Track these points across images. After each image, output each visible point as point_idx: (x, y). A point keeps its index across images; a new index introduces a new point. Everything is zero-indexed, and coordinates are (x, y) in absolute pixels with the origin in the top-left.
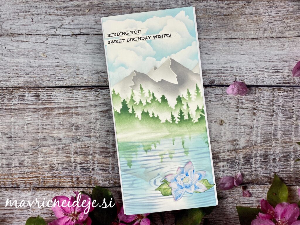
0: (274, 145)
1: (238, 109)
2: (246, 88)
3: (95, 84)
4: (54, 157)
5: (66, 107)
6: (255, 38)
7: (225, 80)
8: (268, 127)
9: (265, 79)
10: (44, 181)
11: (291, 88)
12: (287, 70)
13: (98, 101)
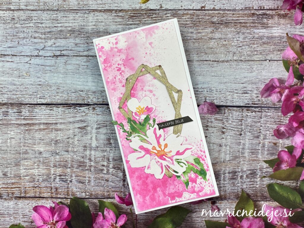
0: (242, 163)
1: (208, 128)
3: (74, 102)
4: (35, 170)
5: (47, 123)
6: (225, 60)
8: (236, 146)
9: (234, 100)
10: (26, 192)
11: (259, 108)
12: (255, 92)
13: (77, 118)
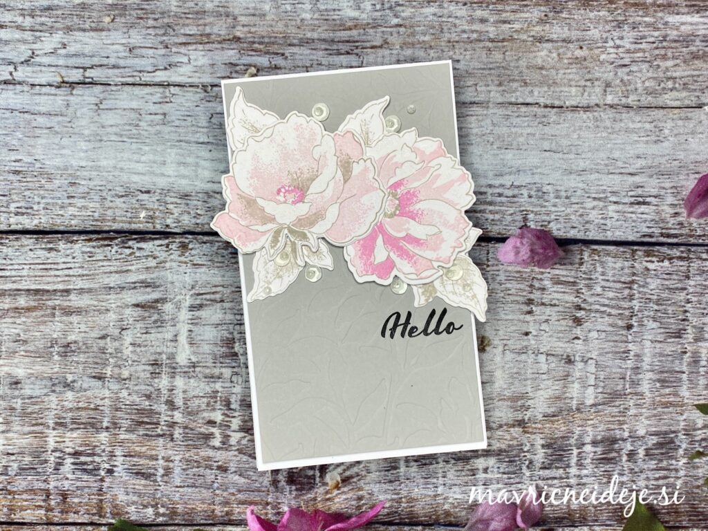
1: (532, 306)
2: (554, 248)
3: (121, 224)
5: (37, 291)
6: (580, 105)
7: (496, 225)
8: (616, 361)
11: (682, 249)
12: (670, 199)
13: (130, 274)
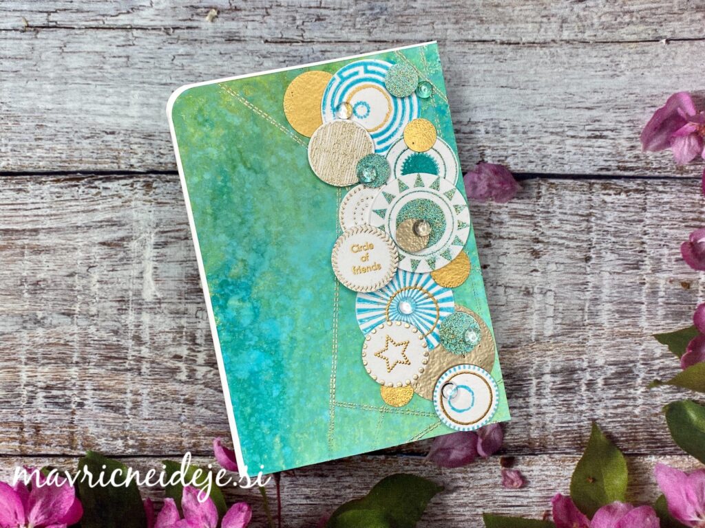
0: (591, 342)
1: (490, 240)
2: (511, 183)
3: (87, 165)
5: (6, 231)
6: (536, 41)
8: (575, 293)
9: (566, 156)
11: (639, 181)
12: (627, 133)
13: (96, 213)
